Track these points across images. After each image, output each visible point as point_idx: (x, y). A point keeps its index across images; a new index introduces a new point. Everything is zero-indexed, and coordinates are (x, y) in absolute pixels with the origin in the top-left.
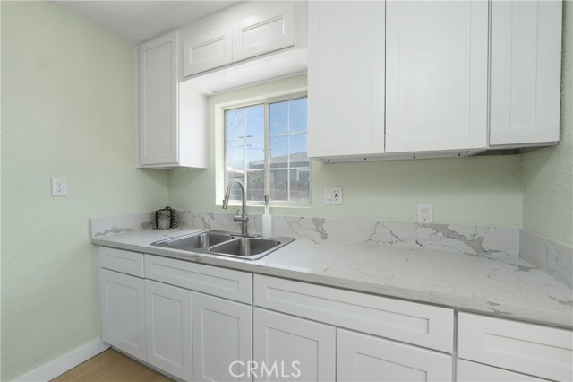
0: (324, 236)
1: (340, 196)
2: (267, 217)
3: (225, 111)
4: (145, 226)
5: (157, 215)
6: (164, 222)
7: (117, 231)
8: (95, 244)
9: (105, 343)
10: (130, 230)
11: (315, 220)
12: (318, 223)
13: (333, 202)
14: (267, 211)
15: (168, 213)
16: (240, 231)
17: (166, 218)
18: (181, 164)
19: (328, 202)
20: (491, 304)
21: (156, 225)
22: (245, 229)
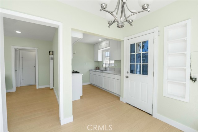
0: (115, 71)
4: (95, 69)
5: (96, 68)
6: (97, 69)
7: (92, 70)
8: (90, 70)
9: (90, 83)
12: (114, 69)
17: (98, 68)
18: (99, 61)
21: (96, 69)
22: (106, 70)
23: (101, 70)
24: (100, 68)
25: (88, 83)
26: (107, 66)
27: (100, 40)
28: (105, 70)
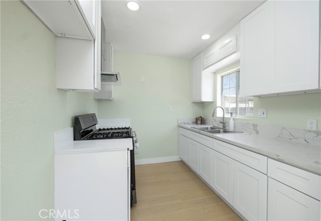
0: (257, 133)
1: (265, 114)
2: (232, 122)
3: (222, 77)
4: (193, 123)
5: (197, 119)
6: (199, 122)
7: (185, 123)
8: (179, 126)
9: (181, 158)
10: (189, 124)
11: (253, 125)
12: (255, 126)
13: (262, 117)
14: (232, 119)
15: (200, 118)
16: (222, 127)
17: (201, 120)
18: (203, 101)
19: (260, 117)
20: (277, 155)
21: (196, 123)
22: (224, 127)
23: (209, 127)
24: (207, 121)
25: (175, 158)
26: (227, 116)
27: (206, 37)
28: (221, 126)
